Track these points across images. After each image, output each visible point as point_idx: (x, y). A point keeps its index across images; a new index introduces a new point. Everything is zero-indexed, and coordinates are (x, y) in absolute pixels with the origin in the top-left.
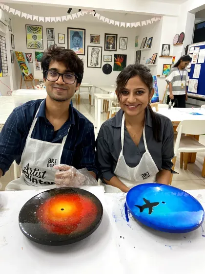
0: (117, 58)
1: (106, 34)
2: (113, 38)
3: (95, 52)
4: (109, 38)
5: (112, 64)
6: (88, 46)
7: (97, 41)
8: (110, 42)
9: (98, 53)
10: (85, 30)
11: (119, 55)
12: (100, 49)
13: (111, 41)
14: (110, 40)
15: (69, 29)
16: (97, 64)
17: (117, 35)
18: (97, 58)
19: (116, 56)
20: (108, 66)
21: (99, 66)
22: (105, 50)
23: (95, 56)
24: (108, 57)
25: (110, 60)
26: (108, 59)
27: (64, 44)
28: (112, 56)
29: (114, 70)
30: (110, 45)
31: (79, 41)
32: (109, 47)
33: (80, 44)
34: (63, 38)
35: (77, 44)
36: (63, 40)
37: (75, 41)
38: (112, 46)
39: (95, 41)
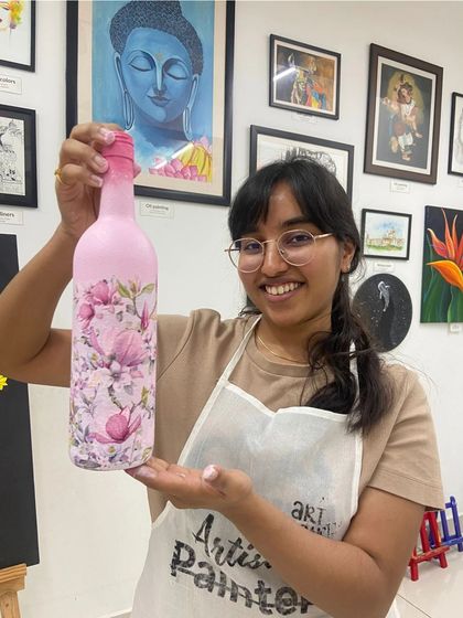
0: (442, 237)
1: (375, 51)
2: (416, 90)
5: (411, 276)
6: (255, 131)
7: (321, 97)
8: (398, 118)
11: (451, 213)
12: (340, 159)
13: (407, 109)
14: (401, 100)
17: (438, 71)
19: (435, 217)
20: (383, 290)
22: (369, 169)
24: (385, 225)
25: (400, 248)
26: (388, 242)
27: (31, 68)
28: (410, 216)
29: (423, 320)
30: (400, 138)
31: (176, 71)
32: (394, 149)
33: (190, 106)
34: (14, 8)
35: (160, 97)
36: (13, 26)
37: (143, 63)
38: (410, 140)
39: (305, 99)
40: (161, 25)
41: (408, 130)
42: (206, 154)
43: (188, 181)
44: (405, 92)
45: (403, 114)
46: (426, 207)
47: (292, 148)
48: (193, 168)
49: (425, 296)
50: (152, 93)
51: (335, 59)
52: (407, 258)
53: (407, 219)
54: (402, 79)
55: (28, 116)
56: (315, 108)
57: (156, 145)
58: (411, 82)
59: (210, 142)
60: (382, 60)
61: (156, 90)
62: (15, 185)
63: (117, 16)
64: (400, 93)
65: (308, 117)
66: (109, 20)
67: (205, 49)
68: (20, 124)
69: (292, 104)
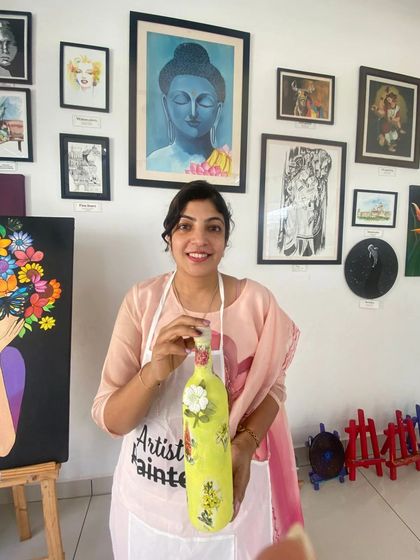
1: (364, 71)
2: (400, 98)
3: (304, 175)
4: (382, 93)
5: (397, 239)
6: (265, 138)
7: (319, 110)
8: (385, 118)
9: (322, 180)
10: (246, 37)
12: (335, 153)
13: (392, 113)
14: (387, 106)
15: (143, 27)
16: (319, 240)
18: (318, 209)
19: (417, 194)
21: (328, 252)
22: (359, 159)
23: (304, 196)
24: (374, 202)
25: (387, 219)
26: (377, 214)
27: (107, 110)
28: (396, 194)
29: (407, 274)
30: (387, 135)
31: (206, 102)
32: (382, 142)
33: (216, 124)
34: (95, 73)
35: (194, 121)
36: (94, 84)
37: (182, 99)
38: (395, 136)
39: (306, 111)
40: (195, 72)
41: (393, 128)
42: (227, 157)
43: (214, 177)
44: (390, 100)
45: (389, 116)
46: (411, 187)
47: (294, 148)
48: (217, 168)
49: (410, 256)
50: (188, 119)
51: (330, 81)
52: (394, 226)
53: (394, 196)
54: (387, 90)
55: (105, 142)
56: (314, 117)
57: (191, 153)
58: (396, 92)
59: (231, 148)
60: (370, 78)
61: (191, 116)
62: (96, 187)
63: (164, 69)
64: (386, 101)
65: (308, 125)
66: (158, 73)
67: (227, 84)
68: (99, 147)
69: (295, 116)
